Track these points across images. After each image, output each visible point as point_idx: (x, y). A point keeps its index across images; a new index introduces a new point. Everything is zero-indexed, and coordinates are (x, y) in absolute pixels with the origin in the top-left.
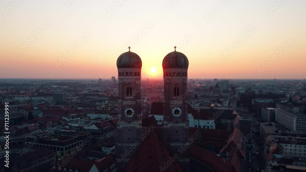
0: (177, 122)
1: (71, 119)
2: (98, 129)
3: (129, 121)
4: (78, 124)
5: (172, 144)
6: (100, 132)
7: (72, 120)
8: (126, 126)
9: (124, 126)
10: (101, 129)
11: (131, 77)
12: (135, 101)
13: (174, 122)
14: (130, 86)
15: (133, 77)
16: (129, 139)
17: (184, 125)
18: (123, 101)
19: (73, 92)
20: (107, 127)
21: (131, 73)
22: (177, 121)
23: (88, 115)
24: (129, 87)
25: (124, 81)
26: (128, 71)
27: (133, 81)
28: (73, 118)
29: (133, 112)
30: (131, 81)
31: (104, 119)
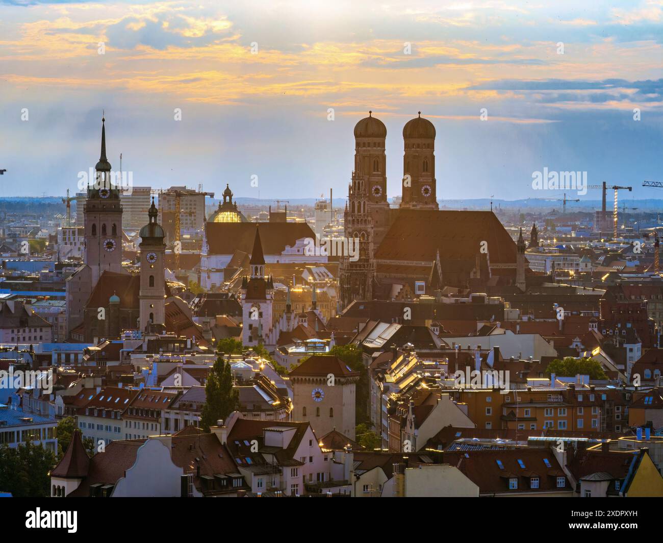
0: (426, 203)
17: (434, 207)
21: (369, 143)
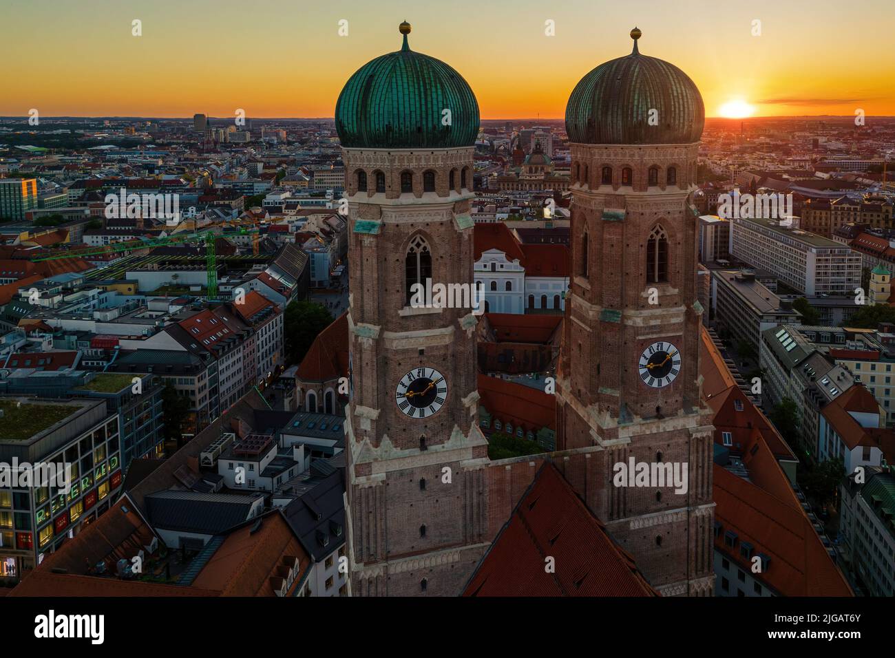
0: (659, 415)
1: (57, 299)
2: (182, 348)
3: (423, 440)
4: (93, 319)
5: (636, 524)
6: (195, 360)
7: (62, 303)
8: (406, 465)
9: (396, 466)
10: (194, 346)
11: (429, 197)
12: (450, 329)
13: (645, 418)
14: (426, 244)
15: (442, 200)
16: (423, 530)
18: (382, 331)
19: (62, 172)
20: (220, 334)
22: (658, 409)
23: (130, 275)
24: (419, 251)
25: (392, 219)
26: (412, 165)
27: (438, 219)
28: (67, 291)
29: (442, 385)
30: (429, 220)
31: (198, 289)
